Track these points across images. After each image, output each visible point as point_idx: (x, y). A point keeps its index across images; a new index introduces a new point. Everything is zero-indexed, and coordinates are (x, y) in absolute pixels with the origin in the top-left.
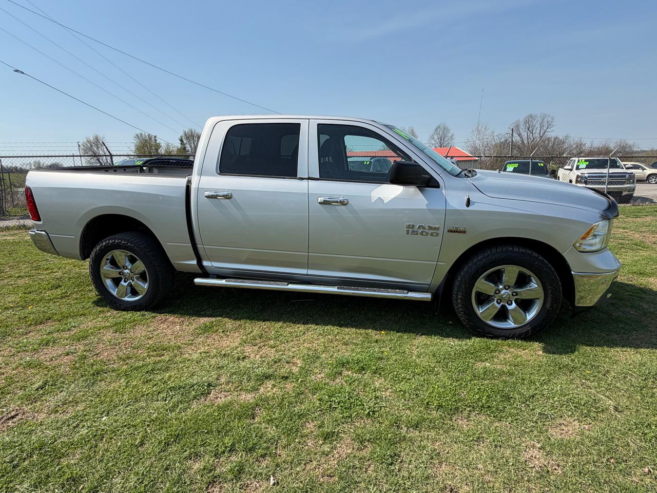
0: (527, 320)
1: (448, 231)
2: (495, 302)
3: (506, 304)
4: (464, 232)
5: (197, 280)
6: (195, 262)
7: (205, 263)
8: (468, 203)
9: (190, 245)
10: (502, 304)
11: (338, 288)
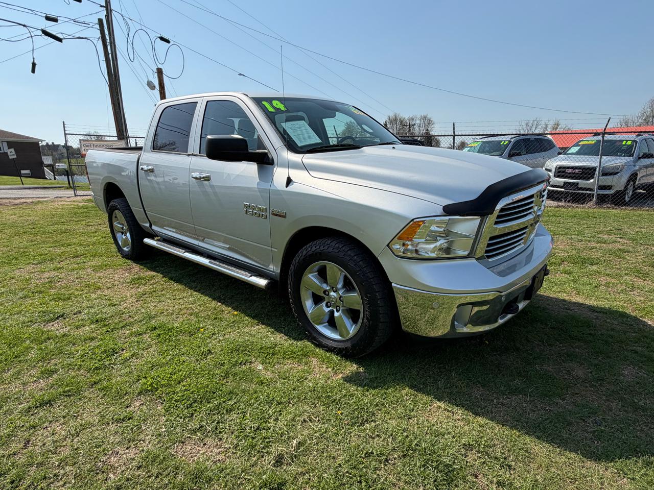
0: (350, 335)
1: (273, 214)
2: (324, 304)
3: (335, 310)
4: (284, 217)
5: (147, 240)
6: (148, 225)
7: (154, 227)
8: (289, 181)
9: (142, 210)
10: (331, 308)
11: (210, 262)
